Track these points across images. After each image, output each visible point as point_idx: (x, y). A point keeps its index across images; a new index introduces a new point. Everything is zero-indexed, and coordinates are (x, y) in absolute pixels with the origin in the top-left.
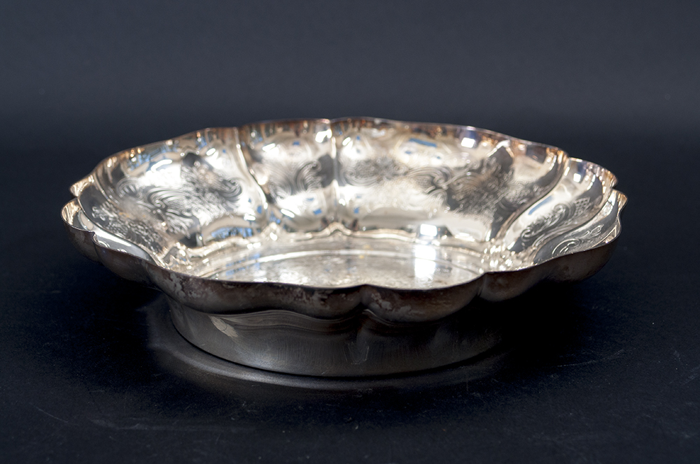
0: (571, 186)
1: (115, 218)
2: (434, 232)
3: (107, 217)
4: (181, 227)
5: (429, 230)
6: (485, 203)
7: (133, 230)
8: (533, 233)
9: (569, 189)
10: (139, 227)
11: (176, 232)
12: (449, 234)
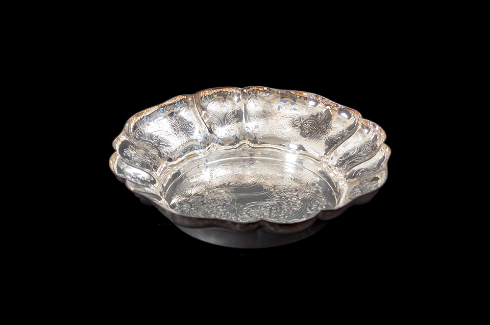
0: (363, 135)
1: (135, 154)
2: (296, 147)
3: (131, 154)
4: (167, 153)
5: (293, 146)
6: (319, 137)
7: (144, 160)
8: (344, 159)
9: (361, 136)
10: (147, 158)
11: (165, 156)
12: (304, 149)
